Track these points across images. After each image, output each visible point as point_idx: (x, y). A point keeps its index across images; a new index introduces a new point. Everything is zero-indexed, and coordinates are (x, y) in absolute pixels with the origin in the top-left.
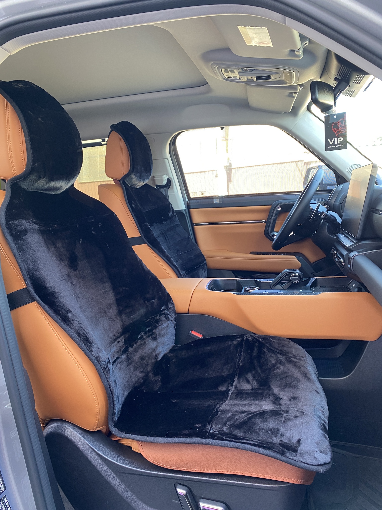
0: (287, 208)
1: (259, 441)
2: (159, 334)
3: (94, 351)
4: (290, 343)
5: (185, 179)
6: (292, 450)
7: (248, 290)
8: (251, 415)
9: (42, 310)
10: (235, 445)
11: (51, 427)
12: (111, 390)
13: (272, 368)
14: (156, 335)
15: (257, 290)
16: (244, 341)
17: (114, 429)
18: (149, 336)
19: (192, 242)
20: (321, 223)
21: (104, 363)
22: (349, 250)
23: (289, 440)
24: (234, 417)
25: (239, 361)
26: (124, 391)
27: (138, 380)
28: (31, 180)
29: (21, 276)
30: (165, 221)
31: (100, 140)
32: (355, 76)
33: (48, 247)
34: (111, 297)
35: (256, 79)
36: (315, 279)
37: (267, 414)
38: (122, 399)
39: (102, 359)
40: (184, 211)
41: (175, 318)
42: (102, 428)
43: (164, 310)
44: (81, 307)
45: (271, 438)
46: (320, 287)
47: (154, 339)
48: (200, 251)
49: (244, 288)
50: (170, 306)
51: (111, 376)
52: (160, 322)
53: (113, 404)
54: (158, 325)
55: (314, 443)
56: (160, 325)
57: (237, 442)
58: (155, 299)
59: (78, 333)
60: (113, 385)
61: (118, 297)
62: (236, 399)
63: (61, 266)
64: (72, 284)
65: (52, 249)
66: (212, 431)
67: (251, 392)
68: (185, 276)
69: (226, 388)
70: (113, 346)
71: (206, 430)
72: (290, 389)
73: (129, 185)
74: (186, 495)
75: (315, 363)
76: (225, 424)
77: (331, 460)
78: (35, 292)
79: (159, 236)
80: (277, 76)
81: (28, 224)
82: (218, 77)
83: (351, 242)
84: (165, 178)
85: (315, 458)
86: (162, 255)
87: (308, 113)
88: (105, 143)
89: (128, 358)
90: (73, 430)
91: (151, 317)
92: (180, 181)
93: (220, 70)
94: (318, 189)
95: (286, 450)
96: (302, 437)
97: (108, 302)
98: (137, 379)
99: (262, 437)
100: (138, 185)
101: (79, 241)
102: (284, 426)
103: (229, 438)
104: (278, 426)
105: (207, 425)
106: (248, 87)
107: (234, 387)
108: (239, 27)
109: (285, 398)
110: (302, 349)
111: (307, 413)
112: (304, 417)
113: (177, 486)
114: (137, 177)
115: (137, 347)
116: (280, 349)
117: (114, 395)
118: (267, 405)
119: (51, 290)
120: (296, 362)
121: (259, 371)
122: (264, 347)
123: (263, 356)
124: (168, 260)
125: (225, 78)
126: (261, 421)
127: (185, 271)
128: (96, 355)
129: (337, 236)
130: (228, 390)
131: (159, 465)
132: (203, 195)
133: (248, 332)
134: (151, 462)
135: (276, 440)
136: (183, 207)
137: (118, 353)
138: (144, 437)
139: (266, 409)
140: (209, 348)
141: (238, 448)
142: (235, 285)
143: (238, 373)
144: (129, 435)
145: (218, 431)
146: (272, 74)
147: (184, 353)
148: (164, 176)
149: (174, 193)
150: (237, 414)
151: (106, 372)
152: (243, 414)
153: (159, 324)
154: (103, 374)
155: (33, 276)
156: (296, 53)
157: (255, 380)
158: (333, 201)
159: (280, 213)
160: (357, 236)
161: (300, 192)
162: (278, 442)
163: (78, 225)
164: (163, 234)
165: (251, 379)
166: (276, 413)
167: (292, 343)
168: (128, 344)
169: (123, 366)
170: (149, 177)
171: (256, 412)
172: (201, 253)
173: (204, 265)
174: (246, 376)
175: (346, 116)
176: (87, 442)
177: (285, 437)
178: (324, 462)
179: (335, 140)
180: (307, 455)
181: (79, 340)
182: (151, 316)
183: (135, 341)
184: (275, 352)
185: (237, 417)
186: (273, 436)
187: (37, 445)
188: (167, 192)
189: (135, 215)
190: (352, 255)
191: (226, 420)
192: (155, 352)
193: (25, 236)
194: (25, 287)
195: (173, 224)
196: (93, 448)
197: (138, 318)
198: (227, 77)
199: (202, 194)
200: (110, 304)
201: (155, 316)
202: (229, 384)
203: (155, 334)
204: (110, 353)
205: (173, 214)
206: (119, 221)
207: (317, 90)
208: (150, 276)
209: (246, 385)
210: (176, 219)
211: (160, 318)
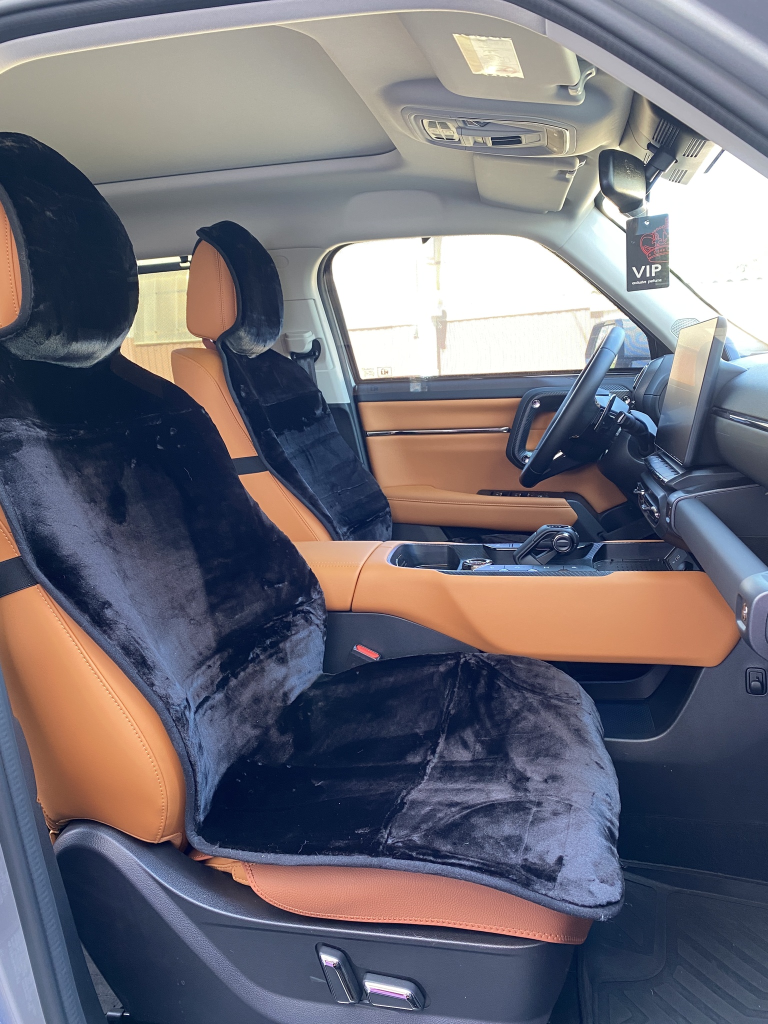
0: (551, 403)
1: (482, 861)
2: (292, 651)
3: (157, 684)
4: (549, 669)
5: (350, 343)
6: (546, 878)
7: (471, 566)
8: (467, 811)
9: (52, 602)
10: (436, 869)
11: (70, 836)
12: (190, 762)
13: (512, 718)
14: (286, 655)
15: (487, 566)
16: (460, 666)
17: (196, 838)
18: (271, 656)
19: (363, 469)
20: (617, 434)
21: (178, 708)
22: (669, 489)
23: (541, 858)
24: (435, 815)
25: (449, 706)
26: (218, 764)
27: (248, 741)
28: (32, 338)
29: (8, 533)
30: (308, 425)
31: (177, 259)
32: (687, 143)
33: (66, 476)
34: (194, 578)
35: (491, 142)
36: (603, 544)
37: (499, 809)
38: (214, 780)
39: (174, 699)
40: (347, 406)
41: (325, 621)
42: (173, 837)
43: (302, 604)
44: (131, 597)
45: (506, 854)
46: (612, 560)
47: (281, 661)
48: (379, 486)
49: (462, 562)
50: (315, 596)
51: (190, 734)
52: (295, 628)
53: (196, 789)
54: (289, 635)
55: (590, 864)
56: (294, 634)
57: (439, 863)
58: (284, 582)
59: (126, 650)
60: (196, 752)
61: (210, 576)
62: (440, 778)
63: (91, 514)
64: (114, 549)
65: (74, 479)
66: (390, 842)
67: (470, 767)
68: (346, 537)
69: (423, 757)
70: (198, 676)
71: (378, 840)
72: (546, 761)
73: (235, 352)
74: (338, 967)
75: (599, 710)
76: (415, 829)
77: (622, 897)
78: (38, 567)
79: (295, 457)
80: (534, 137)
81: (24, 427)
82: (416, 137)
83: (674, 473)
84: (309, 338)
85: (590, 891)
86: (302, 494)
87: (596, 213)
88: (188, 264)
89: (228, 699)
90: (114, 842)
91: (275, 618)
92: (339, 344)
93: (419, 123)
94: (613, 366)
95: (535, 878)
96: (566, 853)
97: (188, 587)
98: (245, 741)
99: (489, 853)
100: (254, 351)
101: (130, 465)
102: (531, 831)
103: (424, 854)
104: (520, 831)
105: (381, 831)
106: (478, 159)
107: (437, 756)
108: (456, 36)
109: (537, 777)
110: (574, 681)
111: (578, 806)
112: (572, 815)
113: (321, 950)
114: (252, 335)
115: (247, 678)
116: (529, 681)
117: (197, 770)
118: (501, 791)
119: (71, 561)
120: (560, 707)
121: (488, 725)
122: (498, 678)
123: (496, 695)
124: (312, 504)
125: (431, 139)
126: (487, 822)
127: (347, 527)
128: (162, 692)
129: (646, 461)
130: (425, 762)
131: (285, 909)
132: (385, 373)
133: (471, 649)
134: (271, 903)
135: (515, 859)
136: (344, 398)
137: (208, 688)
138: (256, 854)
139: (497, 798)
140: (391, 680)
141: (440, 874)
142: (446, 555)
143: (446, 728)
144: (227, 850)
145: (401, 842)
146: (524, 133)
147: (340, 690)
148: (307, 335)
150: (441, 808)
151: (182, 727)
152: (453, 809)
153: (291, 632)
154: (175, 729)
155: (34, 533)
156: (571, 92)
157: (479, 741)
158: (642, 391)
159: (537, 413)
160: (685, 461)
161: (579, 371)
162: (520, 862)
163: (128, 431)
164: (304, 452)
165: (472, 740)
166: (518, 807)
167: (554, 671)
168: (229, 671)
169: (217, 715)
170: (276, 335)
171: (479, 804)
172: (380, 490)
173: (386, 515)
174: (462, 735)
175: (668, 222)
176: (142, 865)
177: (532, 852)
178: (608, 900)
179: (645, 268)
180: (575, 887)
181: (127, 662)
182: (276, 616)
183: (242, 665)
184: (520, 687)
185: (440, 815)
186: (509, 850)
187: (40, 871)
188: (312, 366)
189: (246, 413)
190: (674, 497)
191: (418, 820)
192: (283, 687)
193: (17, 451)
194: (17, 555)
195: (324, 431)
196: (155, 876)
197: (249, 619)
198: (433, 137)
199: (383, 372)
200: (192, 592)
201: (284, 615)
202: (427, 750)
203: (284, 652)
204: (191, 690)
205: (325, 413)
206: (213, 425)
207: (611, 169)
208: (276, 536)
209: (461, 751)
210: (330, 422)
211: (293, 620)
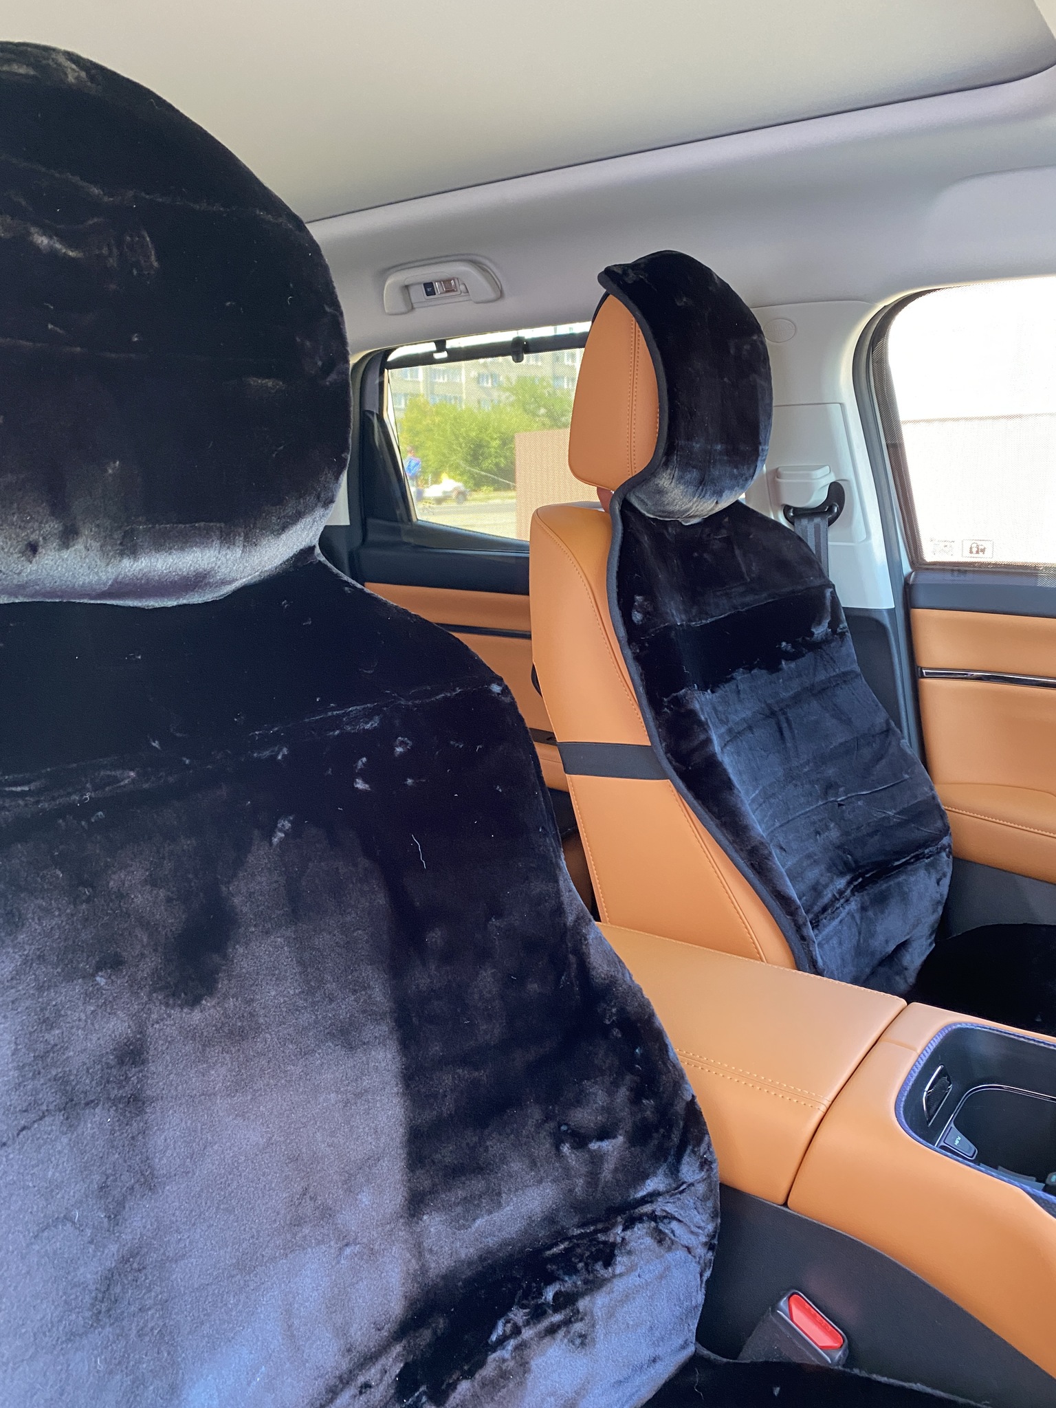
14: (594, 1323)
18: (552, 1330)
19: (901, 750)
30: (791, 657)
40: (885, 614)
41: (714, 1236)
43: (653, 1196)
47: (578, 1341)
48: (931, 789)
50: (693, 1171)
52: (625, 1260)
54: (608, 1275)
56: (621, 1275)
58: (614, 1138)
61: (428, 1116)
73: (652, 516)
84: (823, 478)
100: (693, 511)
101: (270, 834)
114: (687, 484)
115: (475, 1395)
132: (977, 552)
136: (882, 597)
148: (819, 473)
149: (851, 539)
153: (613, 1271)
163: (285, 751)
164: (773, 715)
168: (423, 1388)
170: (747, 480)
173: (938, 853)
182: (578, 1227)
183: (469, 1362)
188: (822, 535)
195: (826, 670)
199: (975, 551)
200: (372, 1160)
201: (600, 1226)
203: (587, 1319)
205: (834, 632)
208: (614, 1010)
210: (843, 649)
211: (623, 1239)
